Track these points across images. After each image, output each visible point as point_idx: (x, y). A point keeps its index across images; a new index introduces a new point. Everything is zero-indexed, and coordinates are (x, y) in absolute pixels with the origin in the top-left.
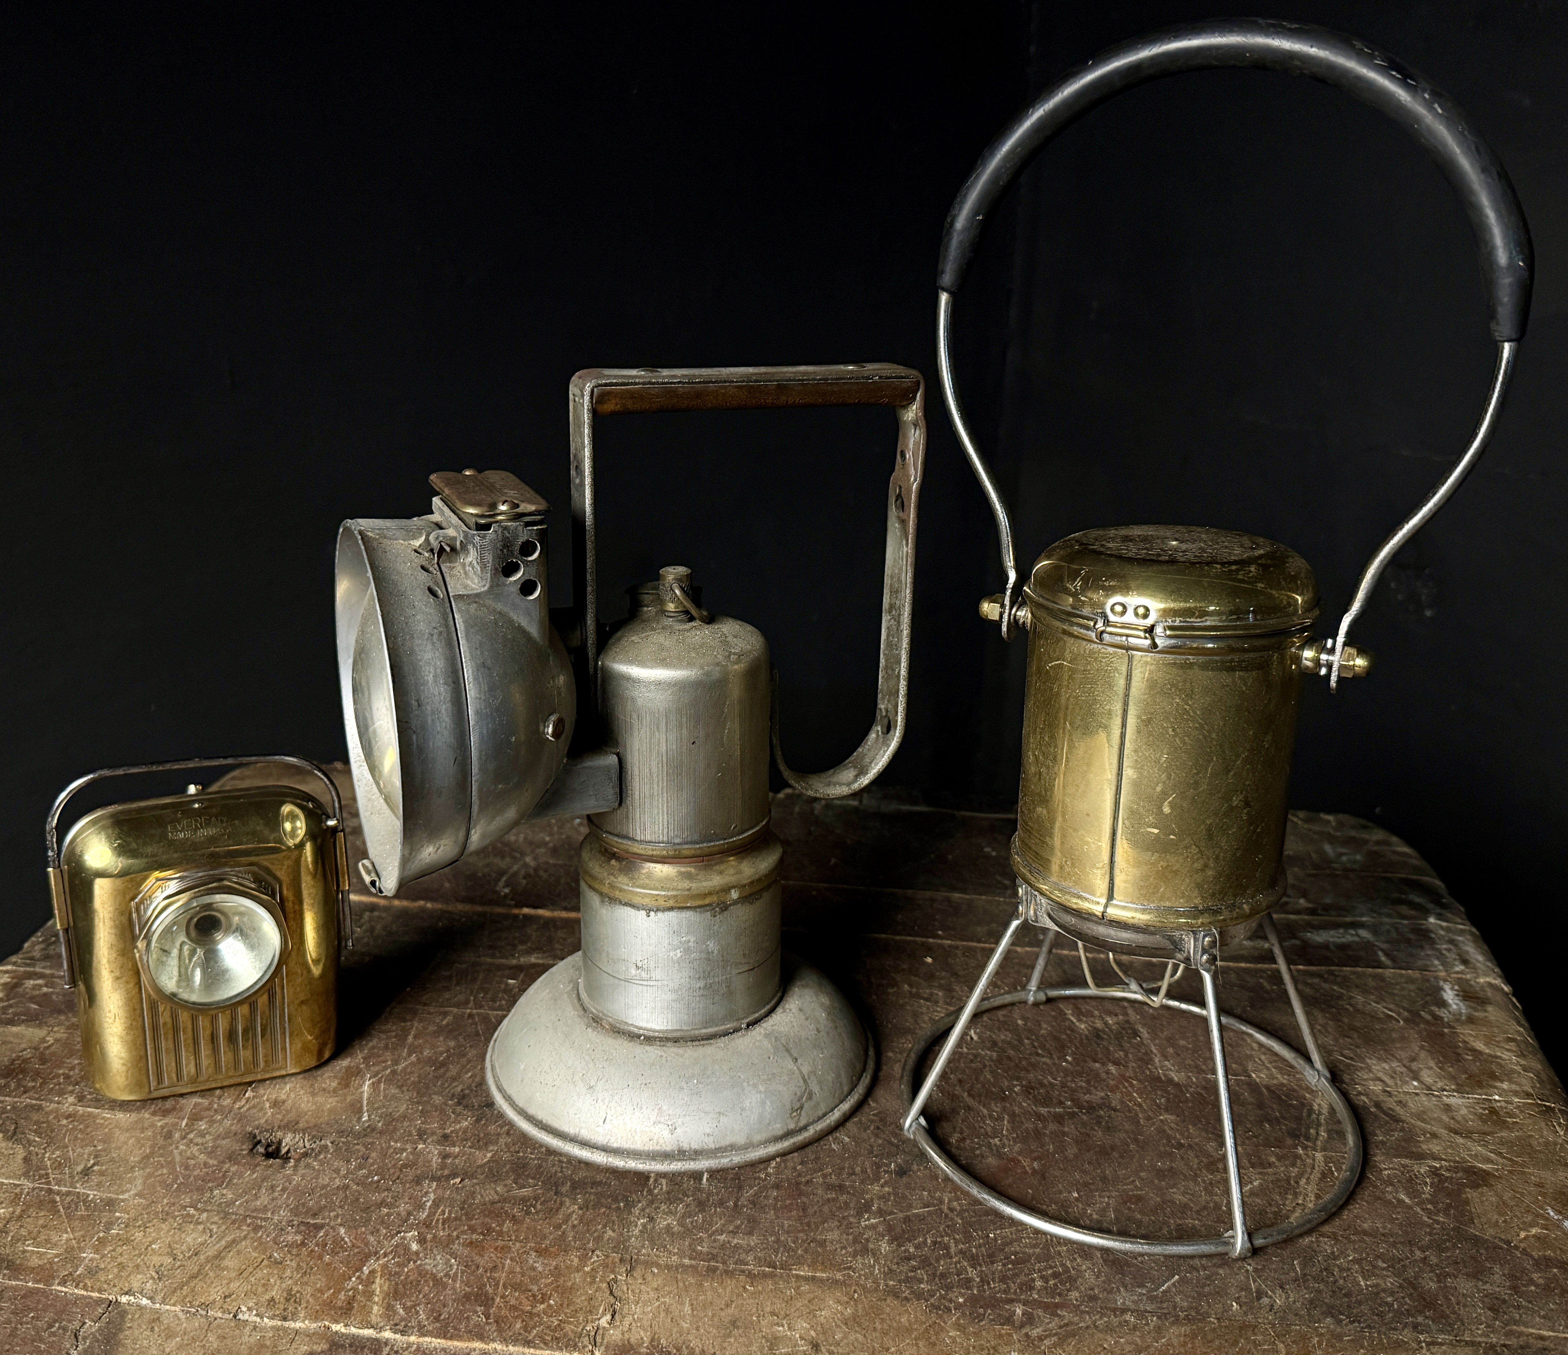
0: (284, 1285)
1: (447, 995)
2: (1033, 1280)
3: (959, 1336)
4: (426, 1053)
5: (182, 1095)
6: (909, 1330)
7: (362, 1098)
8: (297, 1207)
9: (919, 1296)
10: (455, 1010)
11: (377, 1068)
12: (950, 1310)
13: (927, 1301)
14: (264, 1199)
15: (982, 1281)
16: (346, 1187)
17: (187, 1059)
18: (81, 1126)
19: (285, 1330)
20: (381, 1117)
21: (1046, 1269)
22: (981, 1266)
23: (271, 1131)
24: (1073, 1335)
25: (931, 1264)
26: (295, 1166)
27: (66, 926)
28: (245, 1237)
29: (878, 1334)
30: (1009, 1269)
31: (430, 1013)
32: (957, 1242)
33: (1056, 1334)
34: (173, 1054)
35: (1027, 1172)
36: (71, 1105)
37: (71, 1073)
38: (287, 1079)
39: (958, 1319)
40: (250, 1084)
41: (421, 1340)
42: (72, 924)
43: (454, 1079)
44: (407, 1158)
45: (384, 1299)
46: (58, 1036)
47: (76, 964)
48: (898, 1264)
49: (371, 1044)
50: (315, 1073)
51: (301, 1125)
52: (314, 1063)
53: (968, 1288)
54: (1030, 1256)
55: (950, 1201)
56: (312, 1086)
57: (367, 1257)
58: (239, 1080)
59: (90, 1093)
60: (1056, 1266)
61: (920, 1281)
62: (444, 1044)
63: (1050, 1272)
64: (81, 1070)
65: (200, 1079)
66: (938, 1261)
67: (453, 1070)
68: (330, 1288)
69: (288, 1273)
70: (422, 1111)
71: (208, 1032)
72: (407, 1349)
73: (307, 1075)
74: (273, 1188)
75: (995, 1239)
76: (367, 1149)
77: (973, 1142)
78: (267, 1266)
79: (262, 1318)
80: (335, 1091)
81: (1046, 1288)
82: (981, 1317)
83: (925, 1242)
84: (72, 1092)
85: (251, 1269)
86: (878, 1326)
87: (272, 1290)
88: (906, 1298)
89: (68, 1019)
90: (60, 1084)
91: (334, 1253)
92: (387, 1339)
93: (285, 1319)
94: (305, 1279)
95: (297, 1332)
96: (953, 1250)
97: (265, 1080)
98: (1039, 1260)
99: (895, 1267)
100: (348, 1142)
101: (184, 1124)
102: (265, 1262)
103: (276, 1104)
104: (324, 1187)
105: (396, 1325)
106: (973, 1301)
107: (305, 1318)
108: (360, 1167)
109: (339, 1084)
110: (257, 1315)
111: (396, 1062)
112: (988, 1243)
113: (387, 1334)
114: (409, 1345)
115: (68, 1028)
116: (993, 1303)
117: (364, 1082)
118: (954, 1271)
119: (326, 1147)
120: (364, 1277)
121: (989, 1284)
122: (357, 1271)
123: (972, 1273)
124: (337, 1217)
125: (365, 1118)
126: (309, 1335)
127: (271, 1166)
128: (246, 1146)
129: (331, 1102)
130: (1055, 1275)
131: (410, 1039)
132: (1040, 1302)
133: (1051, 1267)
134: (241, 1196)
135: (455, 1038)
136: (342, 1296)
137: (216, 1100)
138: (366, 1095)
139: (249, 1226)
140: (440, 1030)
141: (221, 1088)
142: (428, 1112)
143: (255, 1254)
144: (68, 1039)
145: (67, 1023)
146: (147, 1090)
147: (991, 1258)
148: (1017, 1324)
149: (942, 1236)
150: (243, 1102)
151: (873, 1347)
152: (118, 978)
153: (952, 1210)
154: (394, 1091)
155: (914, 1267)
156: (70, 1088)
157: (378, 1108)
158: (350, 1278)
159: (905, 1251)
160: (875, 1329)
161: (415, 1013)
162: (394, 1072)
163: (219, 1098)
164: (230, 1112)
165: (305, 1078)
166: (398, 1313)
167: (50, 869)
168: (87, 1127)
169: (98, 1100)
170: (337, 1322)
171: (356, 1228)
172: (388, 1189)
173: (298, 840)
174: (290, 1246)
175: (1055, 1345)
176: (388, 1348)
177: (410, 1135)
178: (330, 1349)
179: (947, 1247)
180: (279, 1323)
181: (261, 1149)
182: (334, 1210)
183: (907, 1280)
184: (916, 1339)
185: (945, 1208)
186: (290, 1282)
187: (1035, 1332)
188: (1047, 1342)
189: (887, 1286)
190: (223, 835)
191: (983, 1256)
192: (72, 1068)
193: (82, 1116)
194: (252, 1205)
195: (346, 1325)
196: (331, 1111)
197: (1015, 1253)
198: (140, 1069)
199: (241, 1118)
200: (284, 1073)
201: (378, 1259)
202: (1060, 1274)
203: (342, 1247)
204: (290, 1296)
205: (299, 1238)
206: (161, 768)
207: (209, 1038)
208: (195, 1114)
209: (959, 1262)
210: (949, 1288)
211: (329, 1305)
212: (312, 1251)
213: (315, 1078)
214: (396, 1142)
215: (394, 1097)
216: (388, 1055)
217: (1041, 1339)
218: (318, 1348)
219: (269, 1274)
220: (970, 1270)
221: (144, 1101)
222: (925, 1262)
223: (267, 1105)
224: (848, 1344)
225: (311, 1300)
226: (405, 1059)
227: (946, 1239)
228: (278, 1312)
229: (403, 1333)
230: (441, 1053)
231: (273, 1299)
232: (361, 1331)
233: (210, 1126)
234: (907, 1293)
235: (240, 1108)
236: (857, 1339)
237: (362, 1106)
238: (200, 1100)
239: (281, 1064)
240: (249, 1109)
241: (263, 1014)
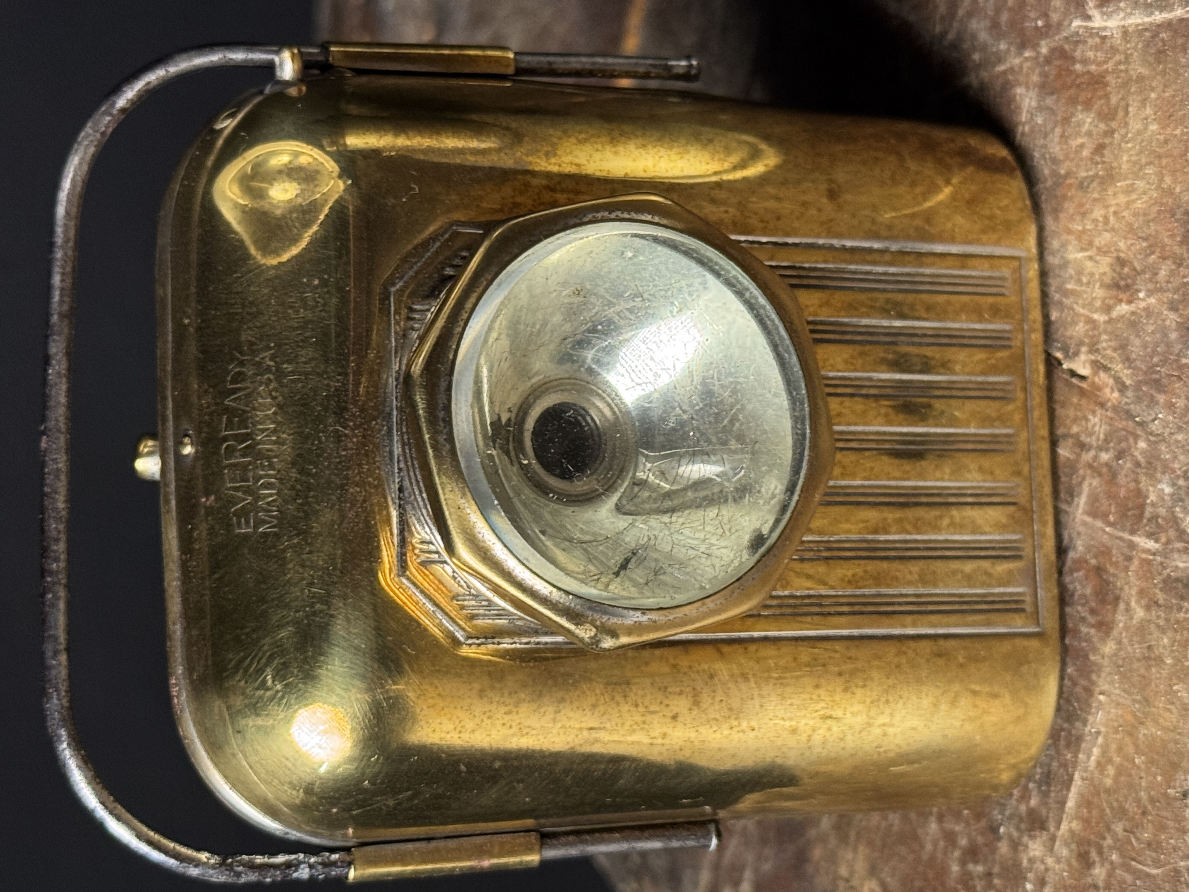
5: (1061, 550)
7: (1141, 31)
17: (960, 527)
18: (1119, 828)
27: (533, 837)
34: (940, 566)
36: (1051, 849)
37: (963, 842)
38: (1052, 260)
40: (1052, 363)
42: (529, 822)
46: (861, 866)
47: (646, 815)
49: (983, 36)
56: (1082, 187)
58: (1037, 396)
59: (1025, 796)
64: (958, 816)
65: (1021, 494)
71: (886, 463)
73: (1045, 206)
80: (1108, 116)
84: (1015, 846)
89: (823, 839)
90: (989, 875)
97: (1047, 324)
101: (1151, 544)
103: (1123, 285)
109: (1088, 105)
115: (844, 839)
117: (1092, 33)
137: (1087, 457)
141: (1054, 443)
144: (870, 844)
145: (833, 841)
146: (1035, 643)
150: (1103, 379)
152: (696, 703)
156: (1003, 847)
163: (1083, 446)
164: (1130, 416)
165: (1056, 211)
167: (352, 874)
168: (1121, 813)
169: (1048, 778)
173: (331, 166)
190: (280, 374)
192: (950, 838)
193: (1086, 822)
196: (1168, 118)
198: (974, 659)
199: (1153, 382)
200: (1032, 271)
206: (61, 547)
207: (907, 465)
208: (1123, 515)
213: (1060, 180)
221: (1065, 652)
223: (1123, 309)
233: (1166, 468)
235: (1122, 388)
237: (1168, 25)
238: (1082, 501)
239: (1006, 272)
240: (1127, 360)
241: (851, 308)
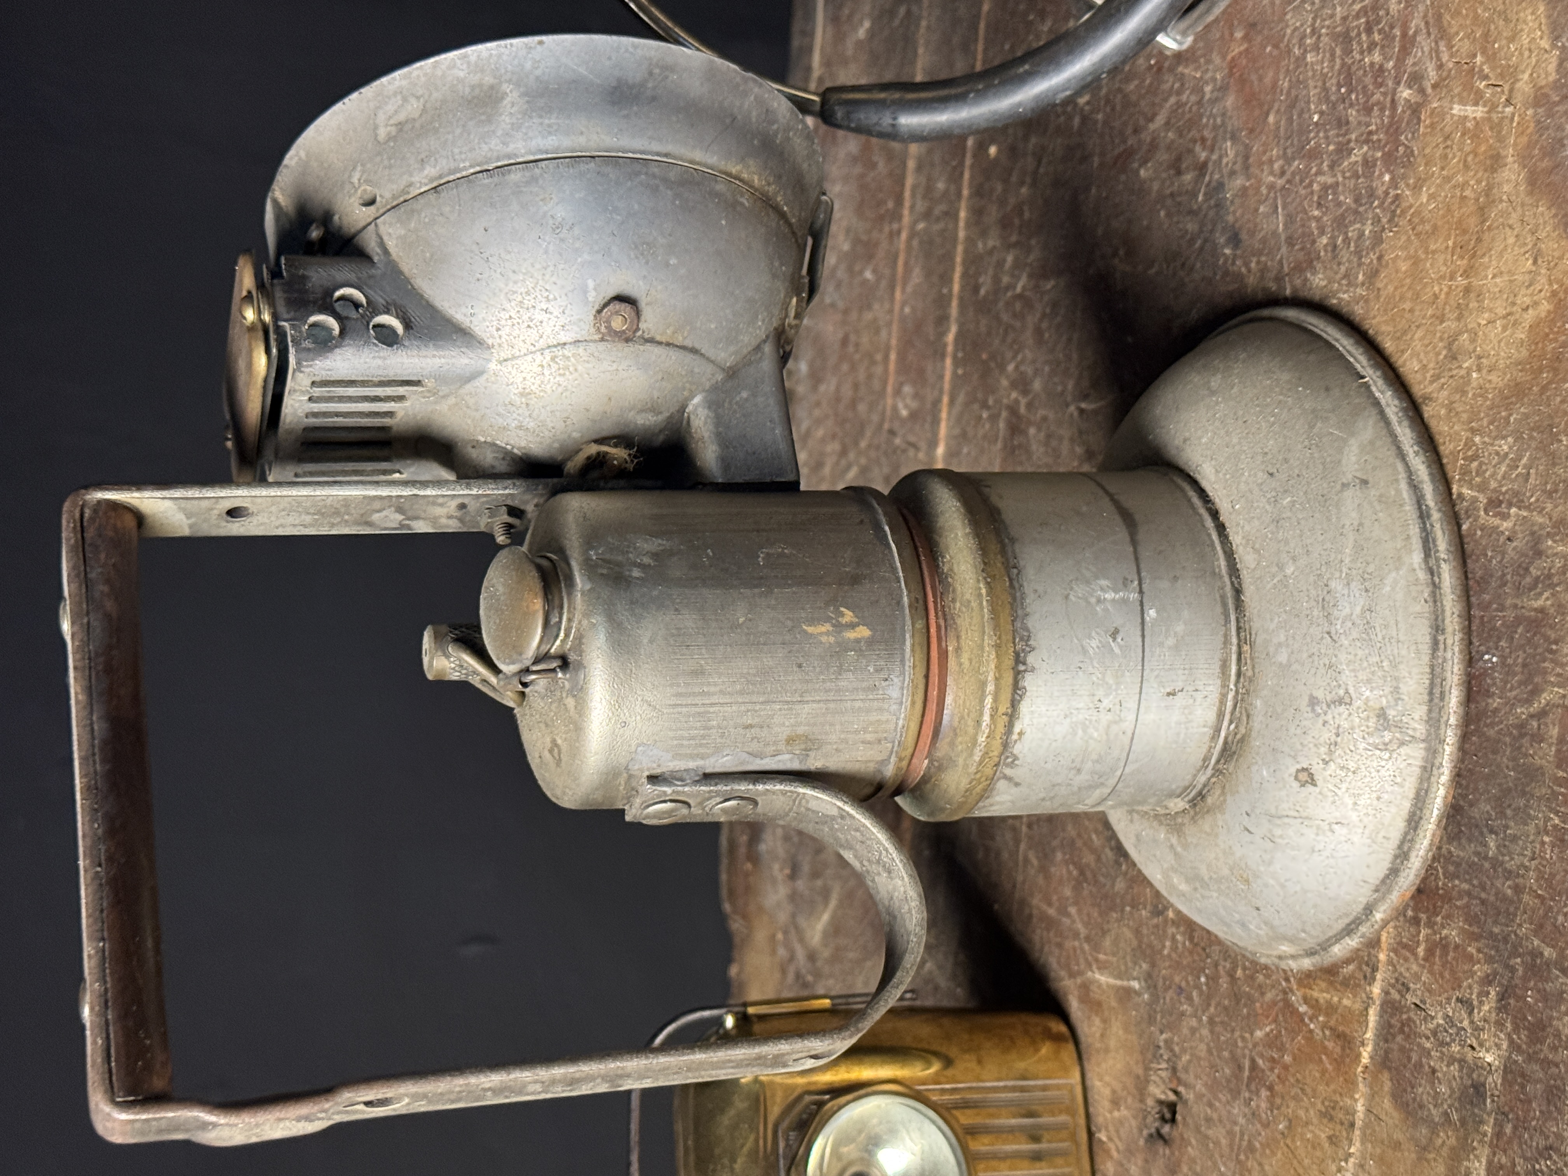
0: (1315, 1121)
1: (1005, 855)
2: (1372, 64)
3: (1428, 189)
4: (1068, 892)
6: (1416, 262)
7: (1113, 987)
8: (1231, 1091)
9: (1378, 239)
10: (1023, 846)
11: (1082, 961)
12: (1397, 197)
13: (1383, 229)
14: (1218, 1133)
15: (1367, 142)
16: (1211, 1021)
19: (1366, 1125)
20: (1135, 963)
21: (1360, 43)
22: (1349, 141)
23: (1145, 1114)
24: (1439, 17)
25: (1342, 215)
26: (1186, 1086)
28: (1260, 1164)
29: (1418, 308)
30: (1357, 99)
31: (1024, 882)
32: (1319, 173)
33: (1436, 43)
35: (1247, 50)
38: (1088, 1084)
39: (1408, 185)
40: (1090, 1134)
41: (1384, 945)
43: (1098, 859)
44: (1183, 934)
45: (1336, 989)
48: (1339, 264)
49: (1055, 967)
50: (1083, 1046)
51: (1140, 1071)
52: (1071, 1046)
53: (1375, 165)
54: (1343, 64)
55: (1272, 173)
56: (1098, 1051)
57: (1288, 1004)
58: (1084, 1150)
60: (1358, 27)
61: (1361, 234)
62: (1060, 869)
63: (1364, 37)
66: (1339, 204)
67: (1089, 859)
68: (1321, 1059)
69: (1301, 1113)
70: (1133, 907)
72: (1394, 966)
73: (1085, 1056)
74: (1208, 1120)
75: (1322, 113)
76: (1170, 987)
77: (1206, 125)
78: (1293, 1141)
79: (1350, 1155)
80: (1105, 1021)
81: (1383, 47)
82: (1409, 153)
83: (1318, 219)
85: (1295, 1162)
86: (1407, 305)
87: (1318, 1137)
88: (1380, 258)
91: (1282, 1049)
92: (1382, 991)
93: (1352, 1125)
94: (1309, 1090)
95: (1369, 1111)
96: (1330, 181)
97: (1087, 1114)
98: (1348, 52)
99: (1343, 269)
100: (1161, 1011)
102: (1289, 1141)
103: (1116, 1103)
104: (1209, 1051)
105: (1365, 977)
106: (1389, 159)
107: (1352, 1097)
108: (1190, 998)
109: (1097, 1015)
110: (1346, 1161)
111: (1076, 935)
112: (1324, 125)
113: (1376, 990)
114: (1390, 962)
116: (1394, 130)
117: (1098, 981)
118: (1353, 181)
119: (1166, 1041)
120: (1310, 1012)
121: (1370, 133)
122: (1303, 1020)
123: (1357, 156)
124: (1243, 1039)
125: (1135, 985)
126: (1372, 1097)
127: (1184, 1119)
128: (1161, 1149)
129: (1117, 1029)
130: (1369, 31)
131: (1052, 912)
132: (1398, 59)
133: (1359, 34)
134: (1215, 1164)
135: (1053, 851)
136: (1330, 1045)
138: (1112, 981)
139: (1247, 1158)
140: (1043, 869)
142: (1133, 900)
143: (1279, 1155)
147: (1342, 123)
148: (1419, 99)
149: (1312, 193)
150: (1111, 1145)
151: (1432, 316)
153: (1283, 173)
154: (1107, 942)
155: (1344, 241)
157: (1126, 964)
158: (1311, 1031)
159: (1326, 251)
160: (1411, 311)
161: (1023, 903)
162: (1088, 939)
164: (1122, 1165)
165: (1089, 1059)
166: (1354, 971)
170: (1359, 1056)
171: (1256, 1015)
172: (1216, 965)
174: (1272, 1106)
175: (1450, 47)
176: (1392, 991)
177: (1156, 926)
178: (1389, 1069)
179: (1325, 188)
180: (1357, 1132)
181: (1166, 1129)
182: (1236, 1042)
183: (1358, 253)
184: (1427, 253)
185: (1280, 182)
186: (1312, 1112)
187: (1432, 74)
188: (1445, 57)
189: (1363, 284)
191: (1338, 135)
194: (1226, 1150)
195: (1363, 1044)
196: (1126, 1030)
197: (1339, 86)
199: (1130, 1152)
200: (1079, 1090)
201: (1291, 990)
202: (1368, 22)
203: (1276, 1037)
204: (1327, 1115)
205: (1264, 1093)
209: (1343, 172)
210: (1372, 194)
211: (1339, 1063)
212: (1279, 1077)
213: (1088, 1046)
214: (1164, 946)
215: (1116, 942)
216: (1069, 944)
217: (1440, 67)
218: (1387, 1086)
219: (1302, 1140)
220: (1353, 158)
222: (1340, 223)
223: (1116, 1114)
224: (1426, 353)
225: (1332, 1087)
226: (1074, 922)
227: (1316, 187)
228: (1344, 1134)
229: (1375, 969)
230: (1069, 872)
231: (1330, 1138)
232: (1372, 1024)
234: (1373, 256)
235: (1118, 1151)
236: (1421, 339)
237: (1123, 988)
239: (1065, 1092)
240: (1120, 1139)
241: (992, 1116)
